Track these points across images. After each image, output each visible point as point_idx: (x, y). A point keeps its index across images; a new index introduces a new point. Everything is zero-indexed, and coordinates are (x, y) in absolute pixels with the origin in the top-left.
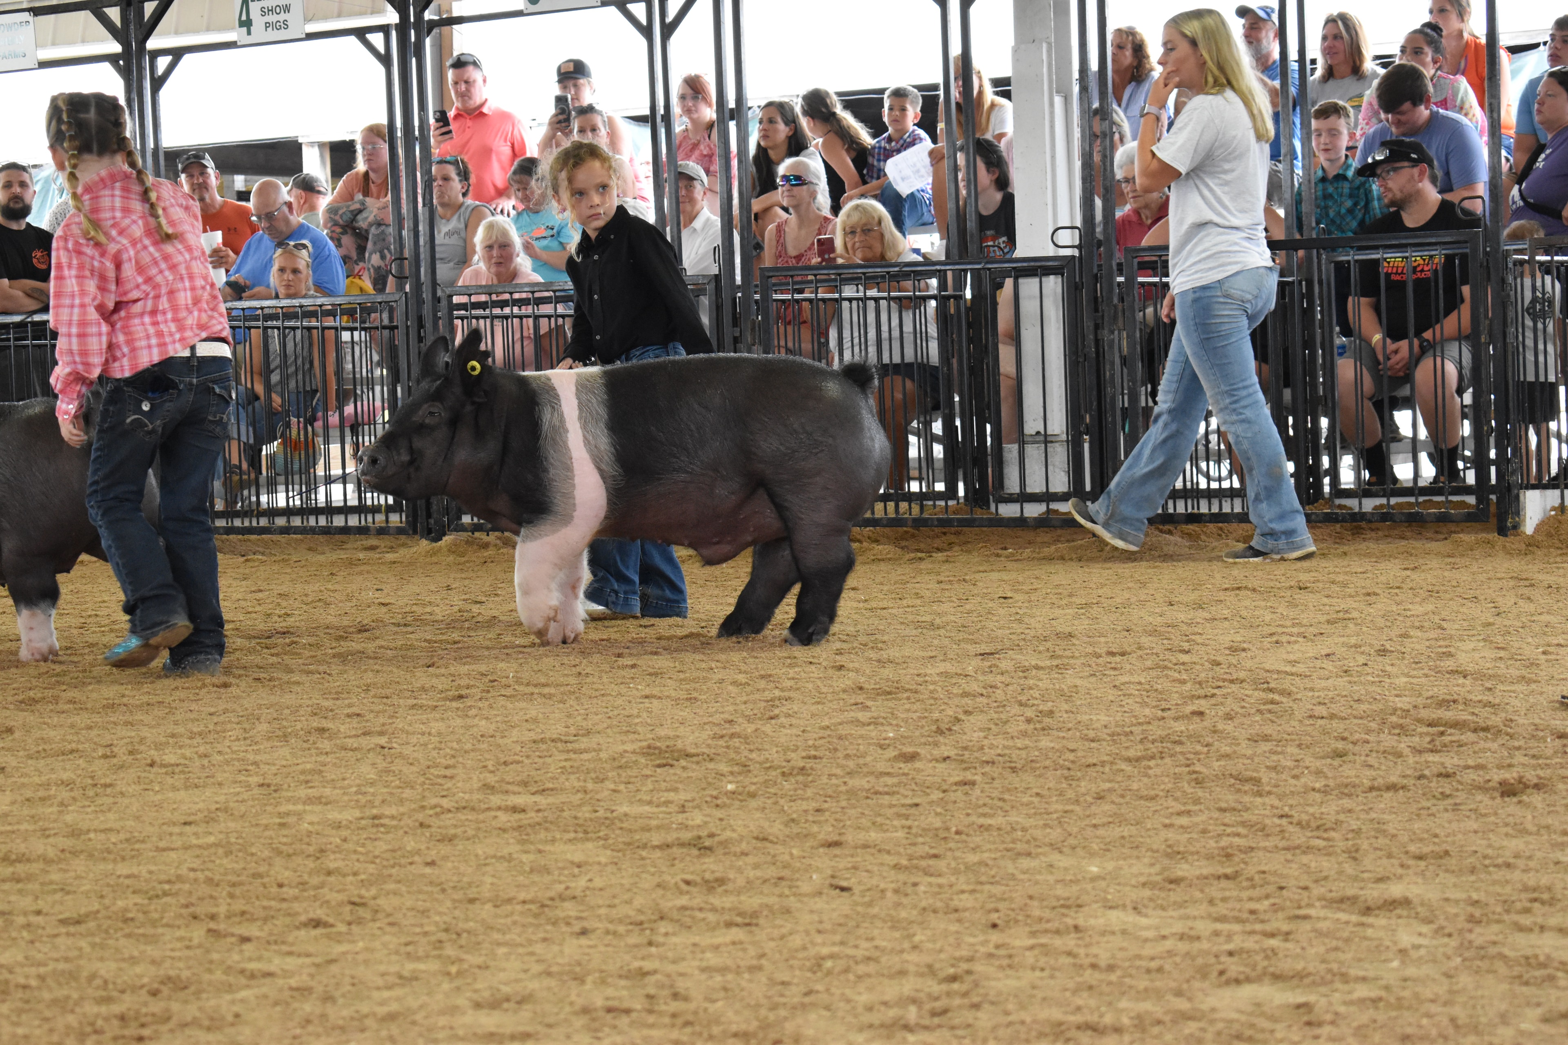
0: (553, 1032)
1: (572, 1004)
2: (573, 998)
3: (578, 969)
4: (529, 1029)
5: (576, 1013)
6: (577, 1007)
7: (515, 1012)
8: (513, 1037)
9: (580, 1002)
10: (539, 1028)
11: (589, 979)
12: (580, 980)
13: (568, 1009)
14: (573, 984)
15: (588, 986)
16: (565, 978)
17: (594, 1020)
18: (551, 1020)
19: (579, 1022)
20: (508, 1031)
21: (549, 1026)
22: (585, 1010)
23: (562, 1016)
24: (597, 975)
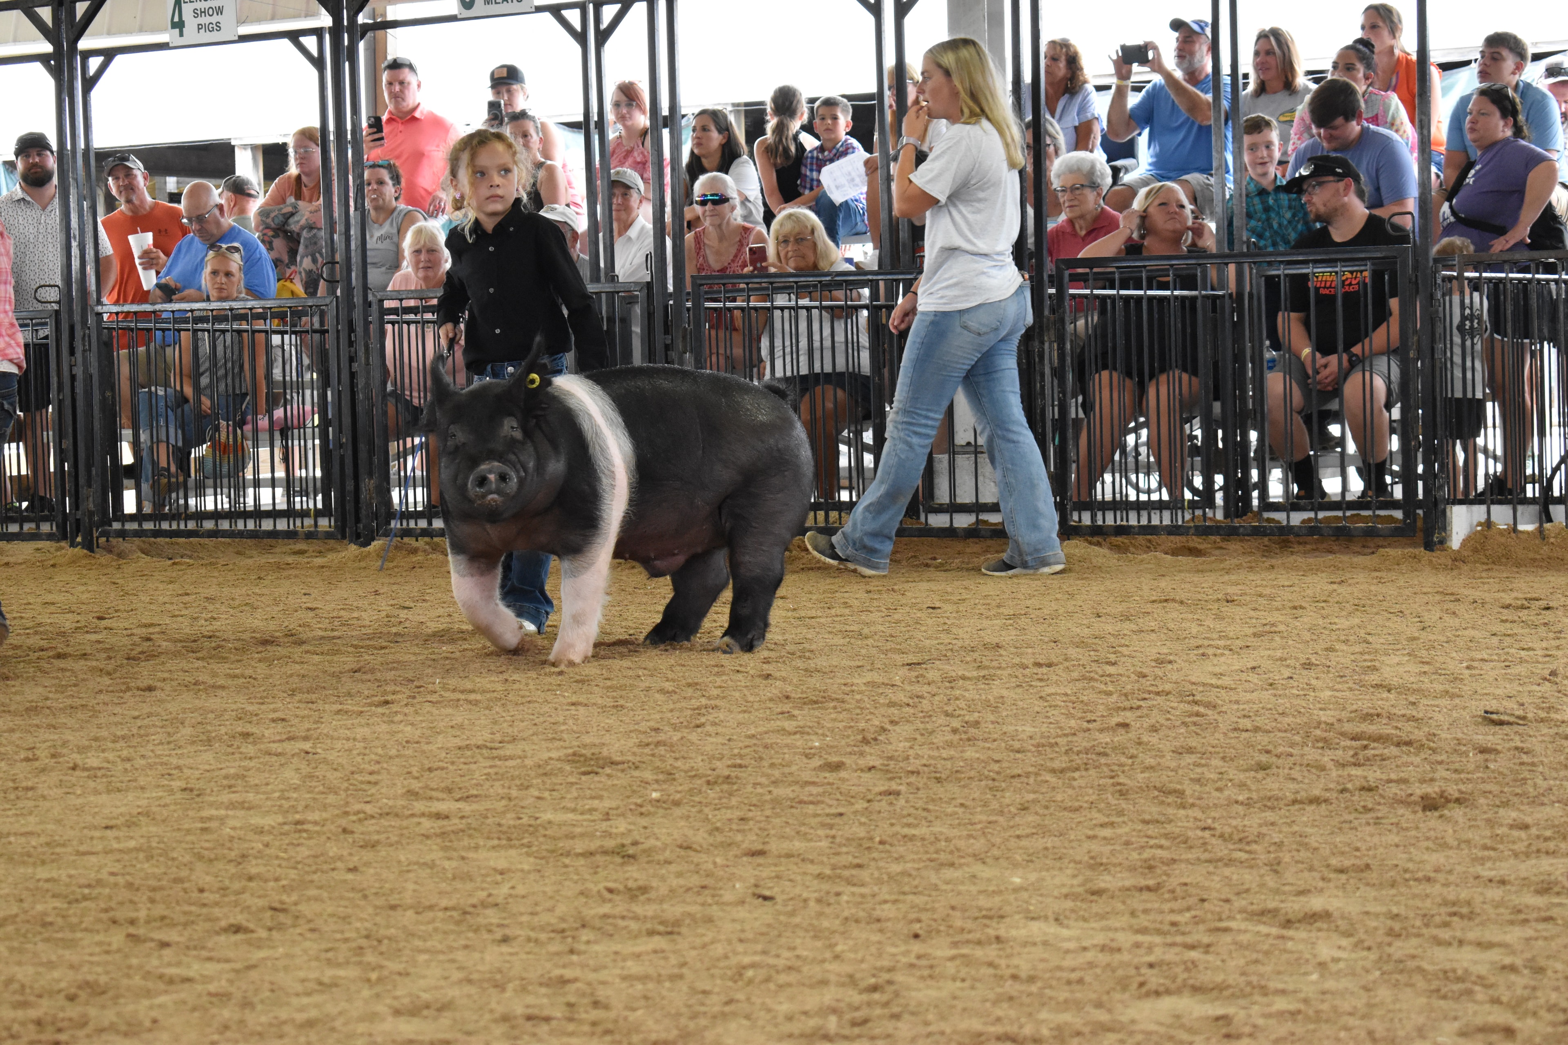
1: (491, 1011)
2: (493, 1005)
3: (498, 977)
4: (448, 1036)
5: (495, 1021)
6: (497, 1015)
7: (435, 1019)
9: (500, 1009)
10: (459, 1036)
11: (510, 986)
12: (500, 987)
13: (487, 1016)
14: (493, 991)
15: (508, 994)
16: (486, 985)
17: (513, 1027)
18: (471, 1027)
19: (499, 1030)
20: (427, 1038)
21: (469, 1033)
22: (505, 1018)
23: (482, 1023)
24: (517, 982)
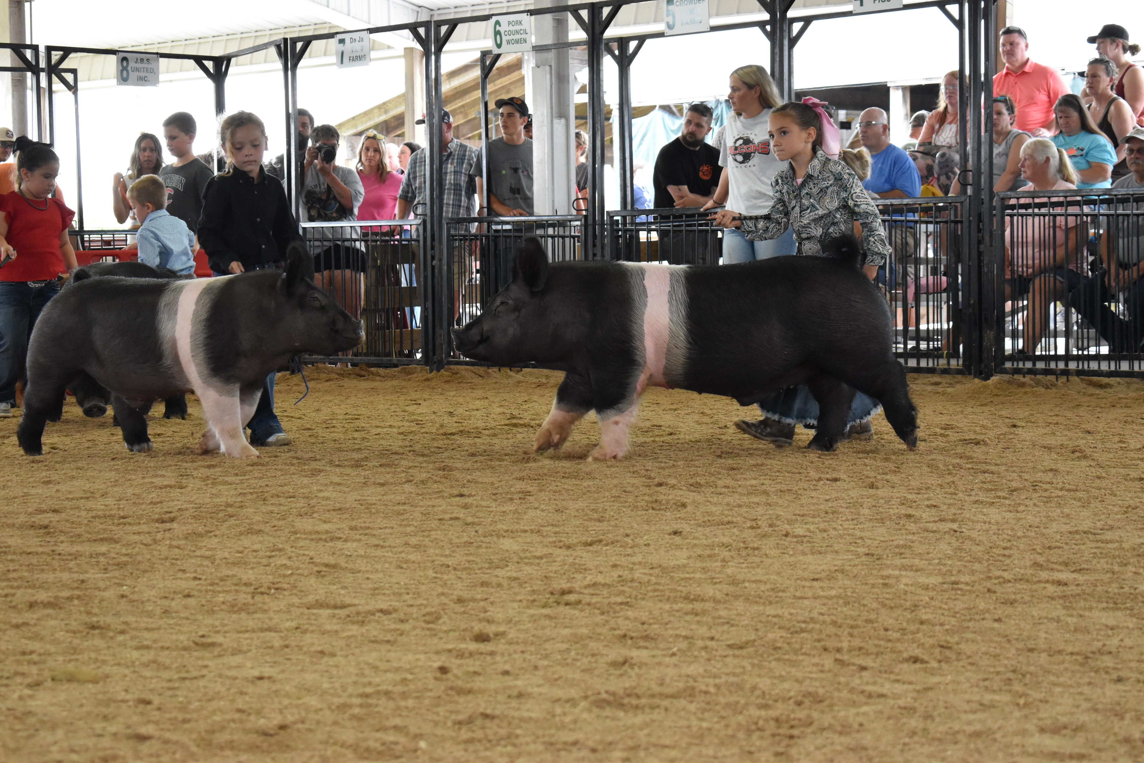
0: (1103, 755)
1: (1115, 734)
2: (1116, 730)
3: (1118, 708)
4: (1083, 751)
5: (1119, 742)
6: (1120, 738)
7: (1072, 737)
8: (1071, 757)
9: (1123, 733)
10: (1091, 751)
11: (1128, 716)
12: (1121, 717)
13: (1112, 738)
14: (1116, 720)
15: (1126, 722)
16: (1108, 714)
17: (1134, 748)
18: (1101, 745)
19: (1123, 749)
20: (1068, 751)
21: (1099, 750)
22: (1127, 740)
23: (1108, 743)
24: (1133, 713)
